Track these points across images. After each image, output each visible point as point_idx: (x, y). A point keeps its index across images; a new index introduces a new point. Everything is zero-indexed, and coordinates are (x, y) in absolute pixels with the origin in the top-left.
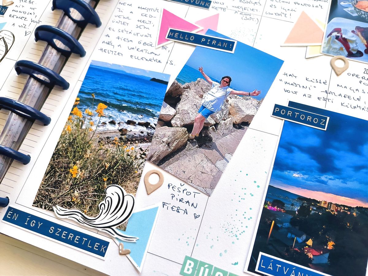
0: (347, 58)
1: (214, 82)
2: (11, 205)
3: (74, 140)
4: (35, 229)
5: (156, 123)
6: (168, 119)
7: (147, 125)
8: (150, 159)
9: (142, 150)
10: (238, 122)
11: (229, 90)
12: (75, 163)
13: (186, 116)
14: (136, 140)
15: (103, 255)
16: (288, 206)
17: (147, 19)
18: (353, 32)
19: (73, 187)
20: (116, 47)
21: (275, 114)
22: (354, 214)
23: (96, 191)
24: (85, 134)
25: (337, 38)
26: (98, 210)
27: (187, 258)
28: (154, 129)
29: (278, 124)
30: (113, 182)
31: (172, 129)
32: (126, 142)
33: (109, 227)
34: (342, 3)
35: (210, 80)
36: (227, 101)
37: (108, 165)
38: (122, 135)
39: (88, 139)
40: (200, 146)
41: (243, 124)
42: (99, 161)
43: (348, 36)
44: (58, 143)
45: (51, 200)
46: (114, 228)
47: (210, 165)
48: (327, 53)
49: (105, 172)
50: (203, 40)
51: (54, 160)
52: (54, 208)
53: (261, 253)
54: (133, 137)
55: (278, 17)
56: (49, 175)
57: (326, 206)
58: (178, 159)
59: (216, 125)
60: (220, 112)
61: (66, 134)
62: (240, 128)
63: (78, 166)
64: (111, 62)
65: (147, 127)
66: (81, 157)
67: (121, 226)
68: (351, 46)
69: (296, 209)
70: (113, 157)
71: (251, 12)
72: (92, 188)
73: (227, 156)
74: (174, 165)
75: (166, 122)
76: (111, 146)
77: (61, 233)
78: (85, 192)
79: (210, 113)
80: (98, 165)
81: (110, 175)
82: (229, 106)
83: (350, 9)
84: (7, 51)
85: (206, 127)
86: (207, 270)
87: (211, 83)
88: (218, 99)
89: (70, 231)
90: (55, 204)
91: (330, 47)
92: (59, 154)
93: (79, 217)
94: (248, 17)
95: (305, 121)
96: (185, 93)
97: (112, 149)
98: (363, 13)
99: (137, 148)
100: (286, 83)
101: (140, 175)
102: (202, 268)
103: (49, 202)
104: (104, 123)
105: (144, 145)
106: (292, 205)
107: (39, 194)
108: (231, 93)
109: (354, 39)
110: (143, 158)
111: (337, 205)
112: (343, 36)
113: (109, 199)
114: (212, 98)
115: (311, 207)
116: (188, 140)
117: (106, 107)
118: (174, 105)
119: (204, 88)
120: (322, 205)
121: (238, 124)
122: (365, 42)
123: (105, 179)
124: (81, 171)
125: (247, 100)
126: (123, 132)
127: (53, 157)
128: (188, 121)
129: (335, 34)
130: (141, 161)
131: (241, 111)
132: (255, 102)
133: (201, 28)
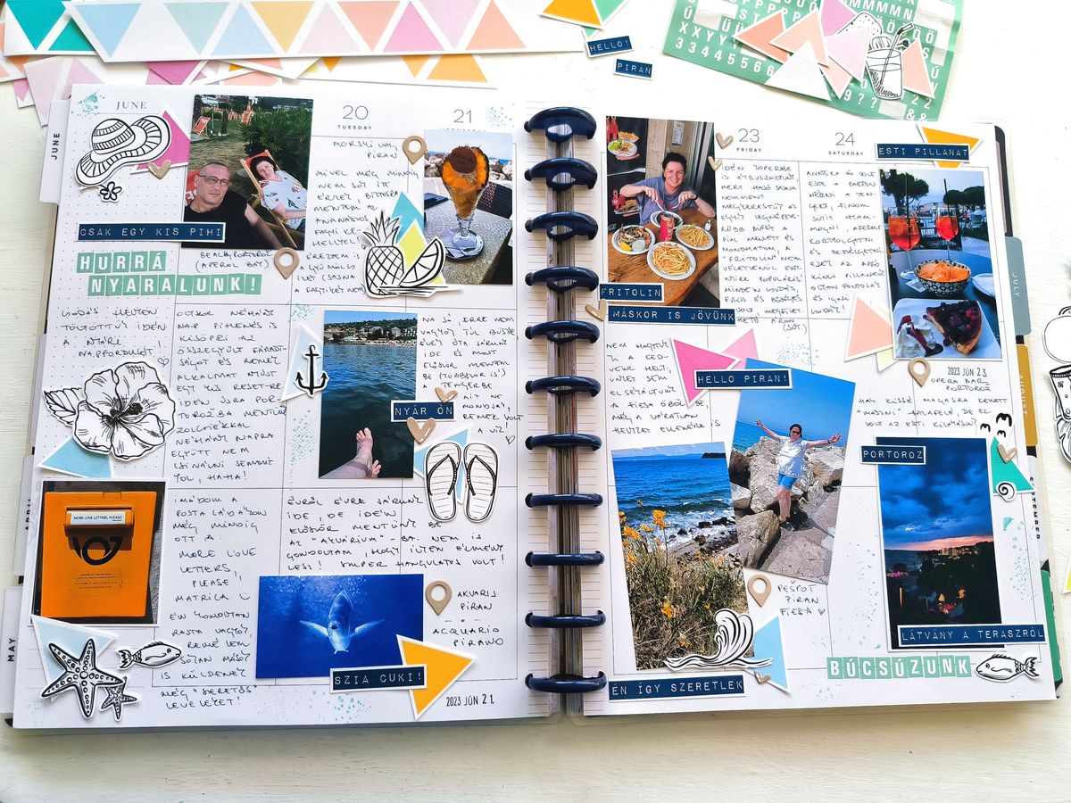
0: (926, 359)
1: (781, 437)
2: (610, 678)
3: (647, 570)
4: (654, 695)
5: (734, 515)
6: (745, 504)
7: (723, 521)
8: (745, 564)
9: (733, 556)
10: (828, 482)
11: (804, 443)
12: (663, 600)
13: (766, 494)
14: (720, 546)
15: (742, 691)
16: (910, 566)
17: (657, 363)
18: (925, 317)
19: (675, 630)
20: (634, 419)
21: (866, 459)
22: (976, 552)
23: (703, 624)
24: (656, 559)
25: (909, 331)
26: (715, 645)
27: (829, 660)
28: (734, 523)
29: (871, 472)
30: (718, 607)
31: (755, 517)
32: (710, 553)
33: (736, 659)
34: (902, 274)
35: (776, 435)
36: (807, 459)
37: (703, 589)
38: (701, 545)
39: (663, 564)
40: (797, 529)
41: (834, 485)
42: (690, 587)
43: (921, 325)
44: (628, 582)
45: (656, 656)
46: (741, 658)
47: (815, 548)
48: (902, 356)
49: (703, 598)
50: (747, 378)
51: (635, 606)
52: (666, 663)
53: (899, 627)
54: (715, 543)
55: (829, 315)
56: (638, 626)
57: (947, 554)
58: (777, 554)
59: (805, 495)
60: (803, 476)
61: (631, 567)
62: (833, 490)
63: (669, 602)
64: (640, 447)
65: (726, 525)
66: (667, 591)
67: (748, 652)
68: (928, 339)
69: (919, 567)
70: (704, 576)
71: (792, 315)
72: (697, 623)
73: (830, 530)
74: (775, 562)
75: (744, 510)
76: (695, 563)
77: (686, 687)
78: (692, 631)
79: (793, 481)
80: (692, 593)
81: (711, 599)
82: (810, 465)
83: (914, 282)
84: (495, 477)
85: (794, 502)
86: (853, 664)
87: (779, 440)
88: (795, 459)
89: (694, 680)
90: (664, 658)
91: (904, 347)
92: (637, 595)
93: (698, 661)
94: (791, 324)
95: (900, 460)
96: (752, 463)
97: (697, 567)
98: (931, 284)
99: (726, 556)
100: (865, 413)
101: (744, 588)
102: (848, 665)
103: (656, 658)
104: (673, 536)
105: (731, 549)
106: (914, 564)
107: (638, 655)
108: (808, 446)
109: (928, 328)
110: (737, 566)
111: (957, 549)
112: (915, 327)
113: (722, 628)
114: (787, 460)
115: (933, 559)
116: (780, 525)
117: (664, 513)
118: (745, 484)
119: (772, 448)
120: (943, 554)
121: (829, 486)
122: (941, 328)
123: (708, 607)
124: (675, 607)
125: (829, 450)
126: (700, 540)
127: (631, 602)
128: (770, 501)
129: (905, 326)
130: (737, 570)
131: (827, 467)
132: (838, 450)
133: (737, 360)
